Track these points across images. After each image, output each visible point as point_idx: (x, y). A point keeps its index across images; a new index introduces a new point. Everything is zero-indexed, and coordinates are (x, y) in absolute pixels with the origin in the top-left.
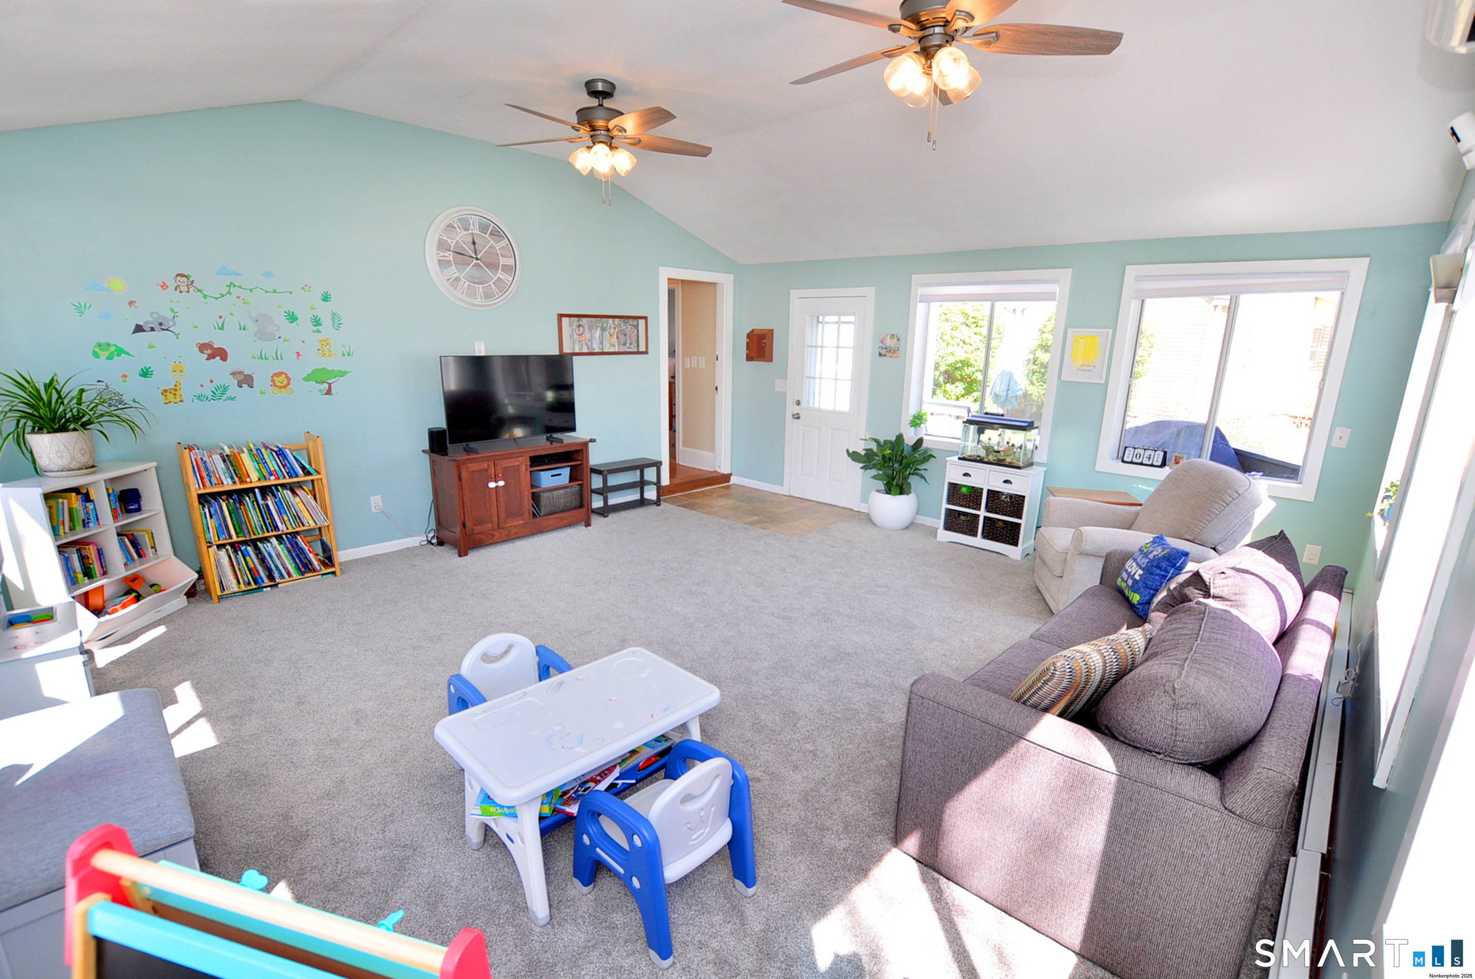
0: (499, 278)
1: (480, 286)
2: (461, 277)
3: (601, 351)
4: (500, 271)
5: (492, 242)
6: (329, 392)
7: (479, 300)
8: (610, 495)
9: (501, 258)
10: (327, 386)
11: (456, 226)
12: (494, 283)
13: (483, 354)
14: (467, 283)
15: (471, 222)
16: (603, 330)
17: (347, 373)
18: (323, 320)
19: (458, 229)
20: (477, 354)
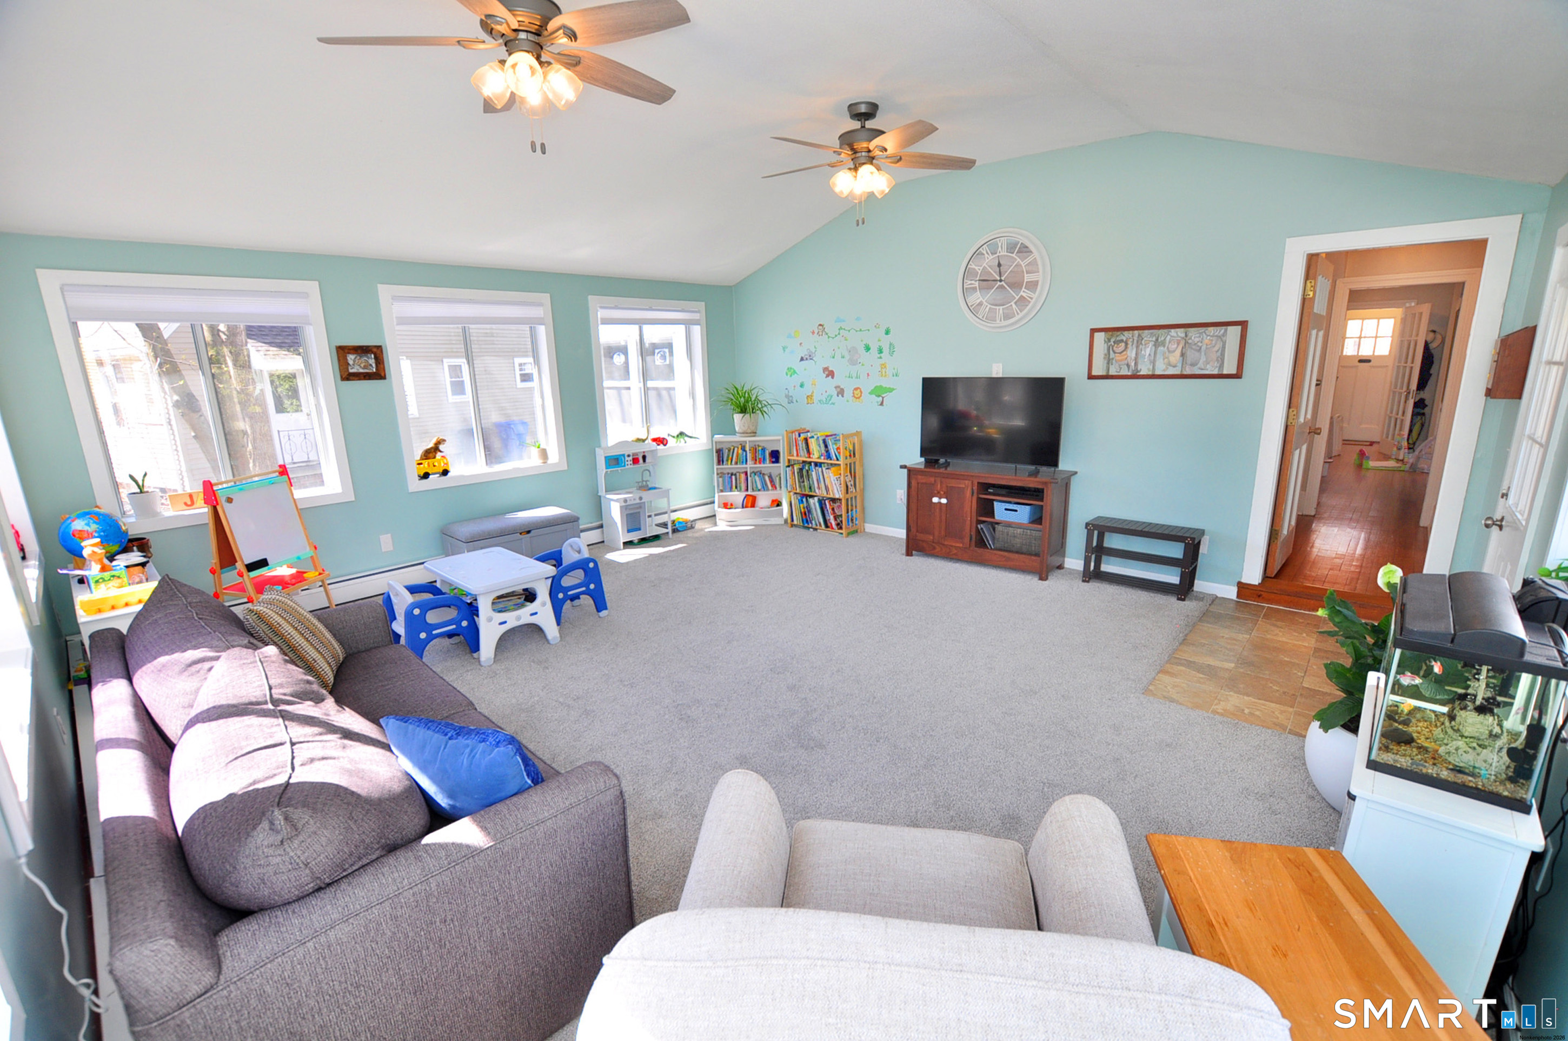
0: (1022, 296)
1: (1001, 308)
2: (984, 301)
3: (1150, 373)
4: (1023, 289)
5: (1019, 260)
6: (882, 404)
7: (998, 321)
8: (1104, 558)
9: (1026, 275)
10: (881, 398)
11: (985, 252)
12: (1016, 303)
13: (1000, 375)
14: (989, 306)
15: (1000, 245)
16: (1157, 344)
17: (894, 389)
18: (884, 350)
19: (986, 255)
20: (994, 375)
